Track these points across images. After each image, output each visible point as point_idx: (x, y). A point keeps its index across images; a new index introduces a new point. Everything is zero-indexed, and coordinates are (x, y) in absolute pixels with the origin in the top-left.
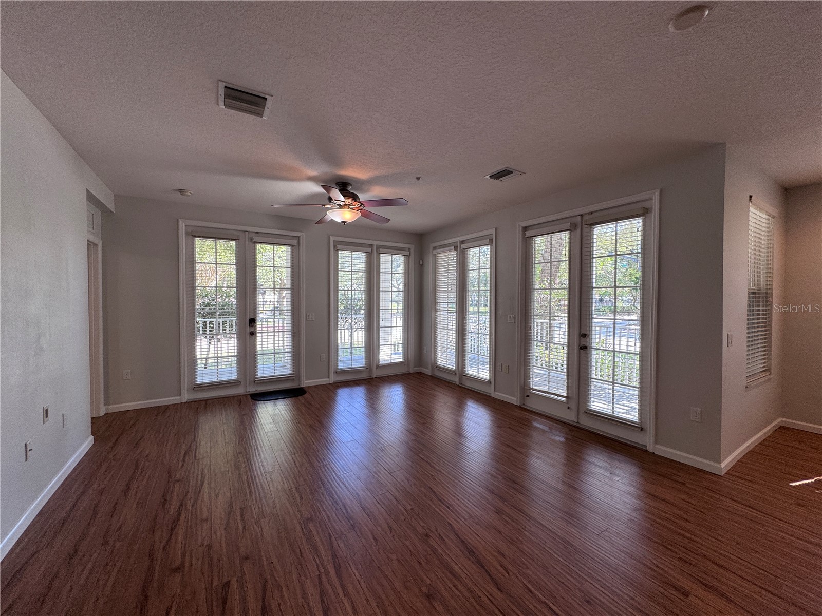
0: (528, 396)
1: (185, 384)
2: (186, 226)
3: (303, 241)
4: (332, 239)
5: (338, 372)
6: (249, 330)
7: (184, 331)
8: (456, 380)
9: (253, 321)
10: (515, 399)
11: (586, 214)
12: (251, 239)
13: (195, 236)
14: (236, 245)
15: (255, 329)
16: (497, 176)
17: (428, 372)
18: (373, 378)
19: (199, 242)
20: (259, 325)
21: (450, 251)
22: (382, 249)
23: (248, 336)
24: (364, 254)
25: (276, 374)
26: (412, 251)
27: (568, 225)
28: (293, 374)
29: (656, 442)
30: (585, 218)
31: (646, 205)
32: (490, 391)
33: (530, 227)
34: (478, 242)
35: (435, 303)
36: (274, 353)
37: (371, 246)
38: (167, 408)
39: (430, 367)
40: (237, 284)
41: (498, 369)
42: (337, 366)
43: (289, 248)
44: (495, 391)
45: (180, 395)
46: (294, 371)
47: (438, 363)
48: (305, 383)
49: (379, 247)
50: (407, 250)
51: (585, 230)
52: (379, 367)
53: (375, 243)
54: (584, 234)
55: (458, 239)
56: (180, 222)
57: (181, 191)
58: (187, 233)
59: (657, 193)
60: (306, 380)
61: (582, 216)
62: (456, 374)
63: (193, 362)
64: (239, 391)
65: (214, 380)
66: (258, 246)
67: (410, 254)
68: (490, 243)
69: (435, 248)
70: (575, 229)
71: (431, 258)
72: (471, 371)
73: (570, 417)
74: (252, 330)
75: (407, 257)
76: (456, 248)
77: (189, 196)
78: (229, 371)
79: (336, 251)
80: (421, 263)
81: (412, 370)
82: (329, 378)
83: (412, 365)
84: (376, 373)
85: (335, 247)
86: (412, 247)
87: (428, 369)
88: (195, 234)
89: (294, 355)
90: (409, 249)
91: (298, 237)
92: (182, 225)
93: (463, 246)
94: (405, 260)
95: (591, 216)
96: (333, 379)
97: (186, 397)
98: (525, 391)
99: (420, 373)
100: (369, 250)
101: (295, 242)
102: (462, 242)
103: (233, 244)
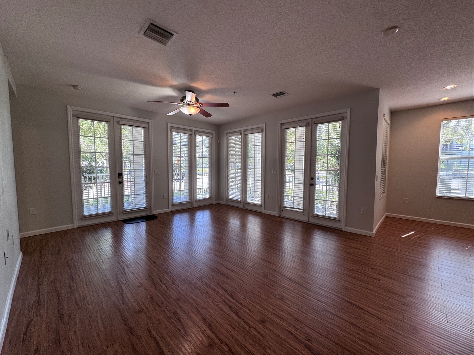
0: (283, 211)
1: (76, 216)
2: (72, 110)
3: (151, 125)
4: (169, 125)
5: (173, 205)
6: (118, 180)
7: (74, 182)
8: (241, 206)
9: (120, 175)
10: (276, 213)
11: (314, 118)
12: (118, 122)
13: (79, 118)
14: (108, 125)
15: (123, 180)
16: (275, 95)
17: (224, 203)
18: (193, 208)
20: (124, 177)
21: (238, 135)
22: (197, 133)
23: (118, 184)
24: (187, 135)
25: (136, 207)
26: (214, 134)
27: (305, 124)
28: (147, 207)
29: (346, 226)
30: (314, 120)
31: (344, 115)
32: (262, 210)
33: (284, 124)
34: (254, 131)
35: (228, 164)
36: (135, 195)
37: (191, 130)
38: (65, 232)
39: (225, 201)
40: (109, 151)
41: (266, 198)
42: (173, 201)
43: (142, 129)
44: (264, 209)
45: (73, 223)
46: (147, 205)
47: (229, 198)
48: (155, 212)
49: (196, 131)
50: (211, 134)
51: (313, 126)
52: (196, 201)
53: (194, 129)
54: (313, 128)
55: (243, 129)
56: (69, 107)
57: (74, 86)
58: (74, 115)
59: (349, 110)
60: (155, 210)
61: (312, 119)
62: (241, 203)
63: (81, 201)
64: (113, 219)
65: (96, 213)
66: (123, 127)
67: (213, 136)
68: (262, 132)
69: (227, 133)
70: (308, 125)
71: (225, 139)
72: (250, 201)
73: (304, 219)
74: (120, 180)
75: (211, 138)
76: (241, 134)
77: (79, 90)
78: (106, 207)
79: (171, 132)
80: (219, 142)
81: (214, 202)
82: (168, 208)
83: (214, 199)
84: (195, 205)
85: (171, 130)
86: (214, 132)
87: (224, 201)
88: (78, 116)
89: (147, 195)
90: (212, 134)
91: (148, 123)
92: (70, 110)
93: (246, 133)
94: (210, 139)
95: (317, 119)
96: (171, 209)
97: (77, 224)
98: (281, 208)
99: (218, 204)
100: (190, 133)
101: (146, 126)
102: (245, 130)
103: (106, 124)
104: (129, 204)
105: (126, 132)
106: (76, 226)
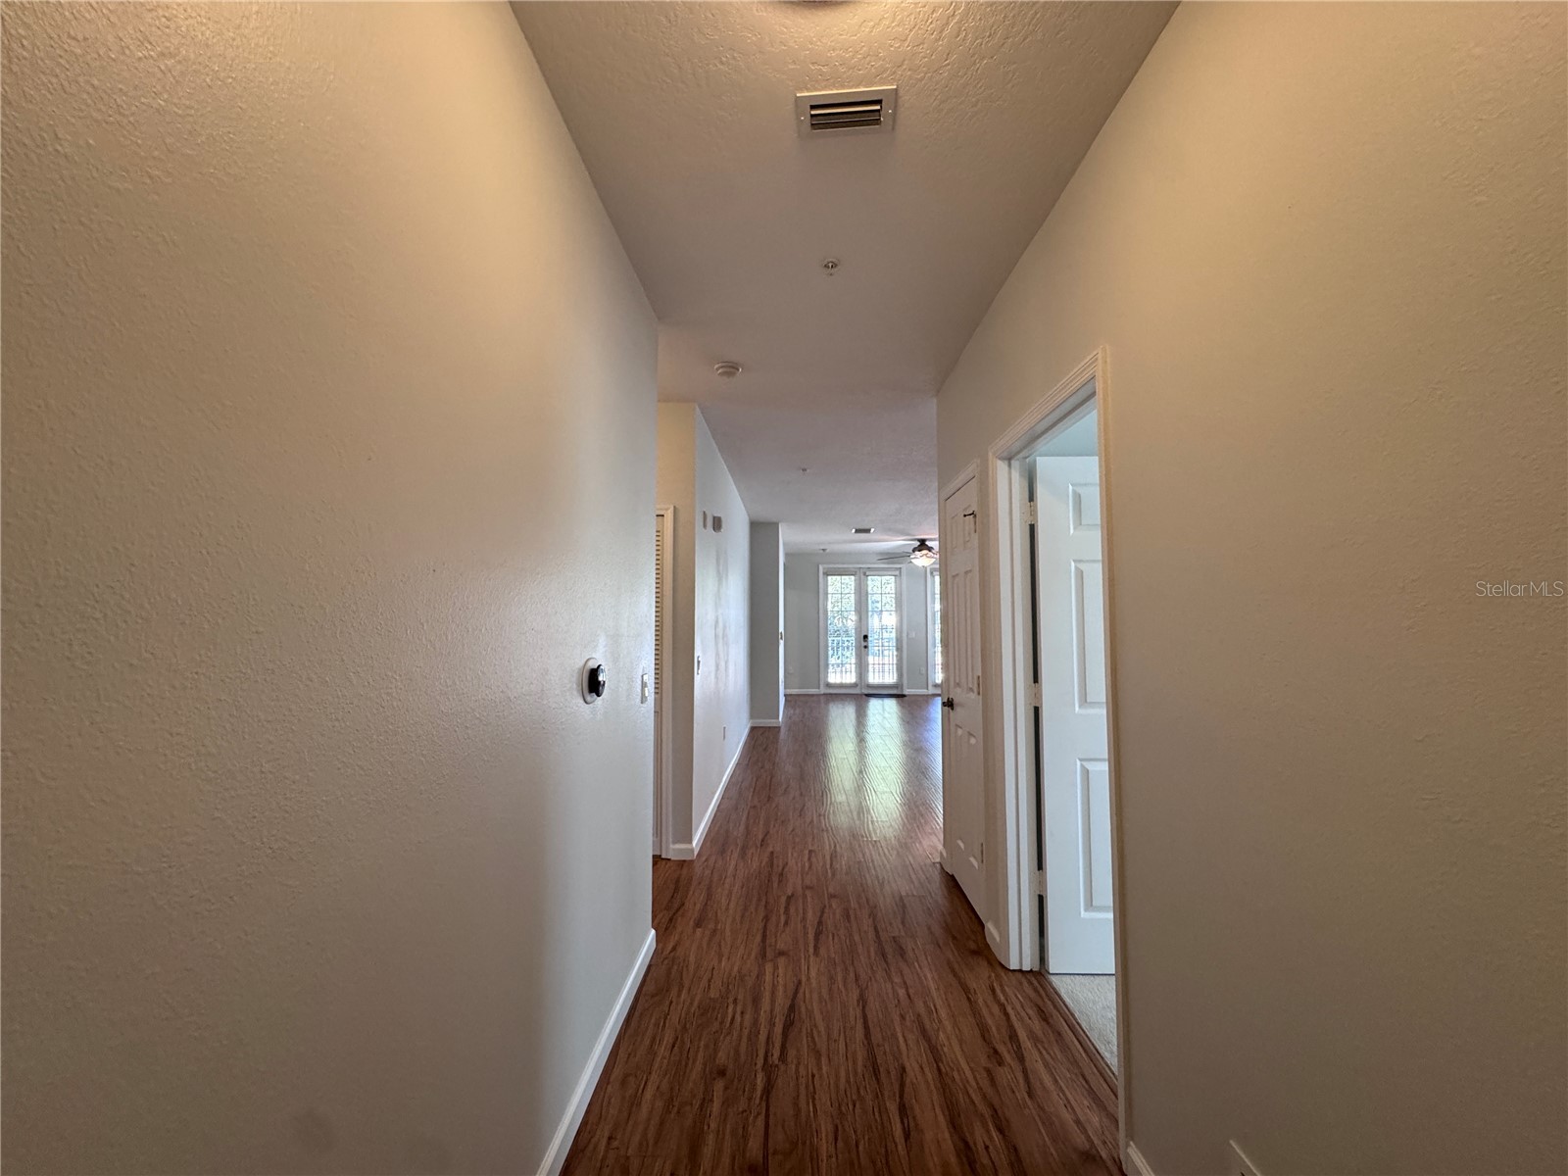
1: (822, 683)
2: (824, 569)
3: (904, 571)
5: (936, 686)
6: (864, 644)
7: (821, 645)
9: (866, 637)
12: (865, 574)
14: (855, 579)
15: (868, 644)
19: (829, 578)
20: (870, 639)
23: (863, 649)
25: (884, 680)
28: (898, 682)
38: (813, 695)
40: (856, 607)
42: (935, 680)
43: (893, 578)
45: (819, 689)
46: (898, 680)
48: (906, 691)
57: (824, 550)
58: (824, 573)
60: (908, 689)
63: (826, 667)
64: (857, 691)
65: (841, 681)
66: (870, 578)
74: (866, 645)
77: (828, 550)
78: (851, 678)
79: (933, 576)
82: (927, 689)
85: (932, 573)
88: (827, 574)
89: (898, 667)
91: (900, 568)
92: (821, 567)
96: (931, 691)
97: (823, 690)
101: (897, 573)
103: (853, 577)
104: (874, 678)
105: (874, 583)
106: (822, 692)
